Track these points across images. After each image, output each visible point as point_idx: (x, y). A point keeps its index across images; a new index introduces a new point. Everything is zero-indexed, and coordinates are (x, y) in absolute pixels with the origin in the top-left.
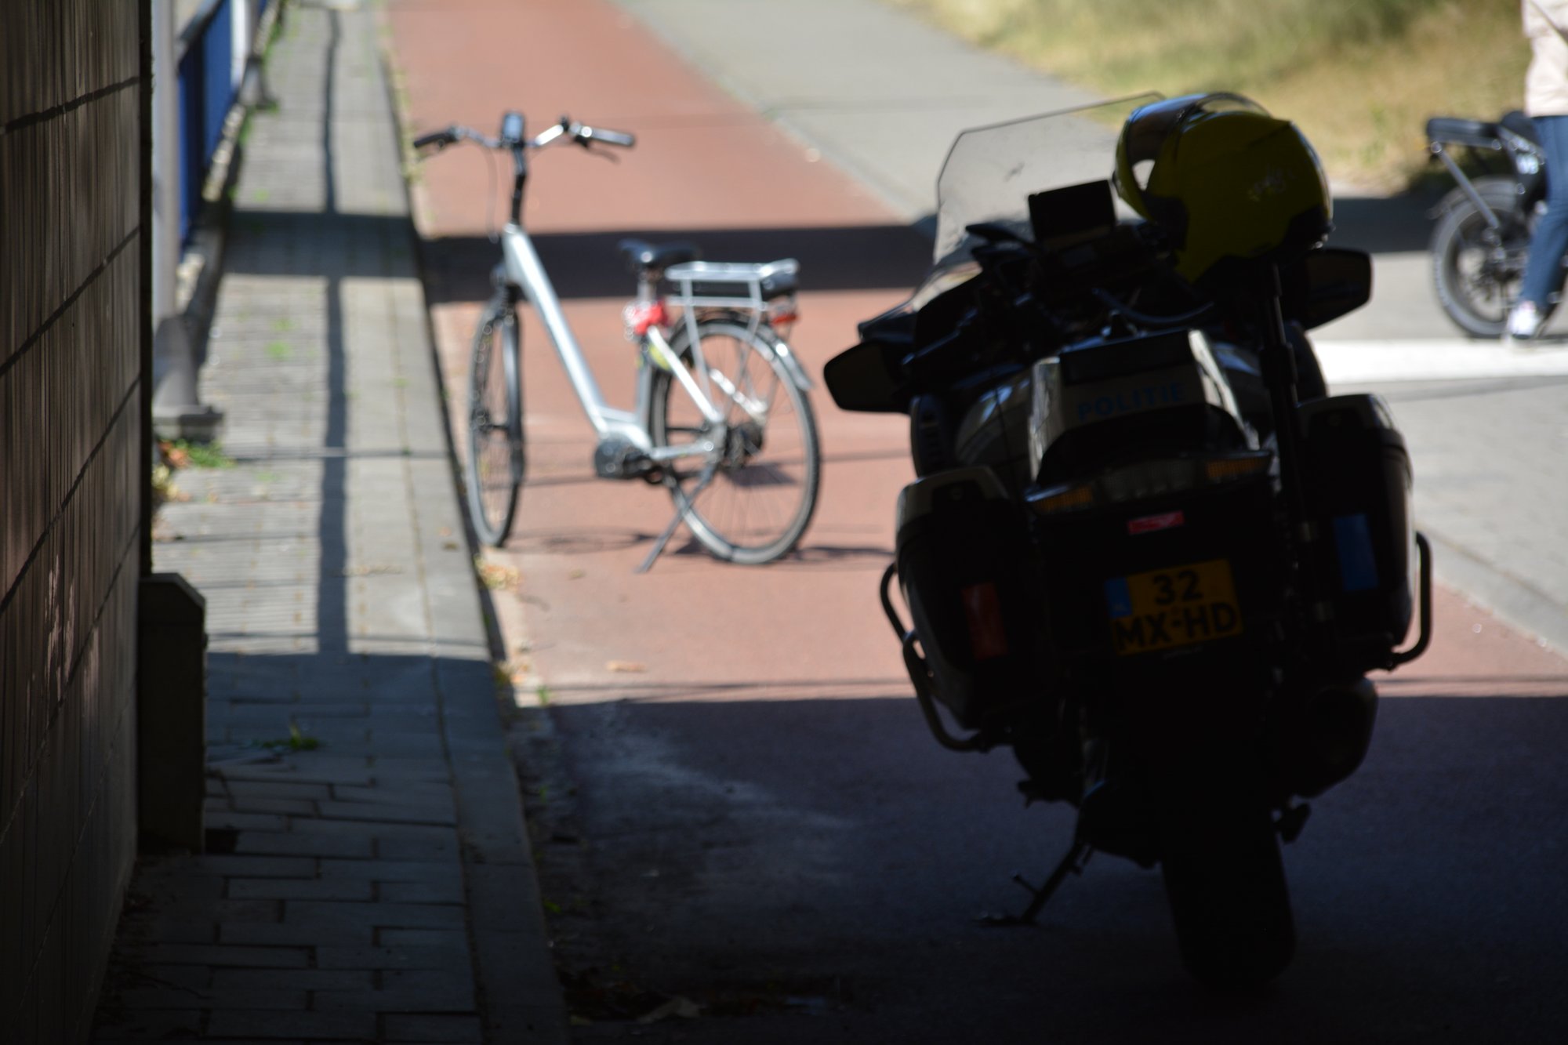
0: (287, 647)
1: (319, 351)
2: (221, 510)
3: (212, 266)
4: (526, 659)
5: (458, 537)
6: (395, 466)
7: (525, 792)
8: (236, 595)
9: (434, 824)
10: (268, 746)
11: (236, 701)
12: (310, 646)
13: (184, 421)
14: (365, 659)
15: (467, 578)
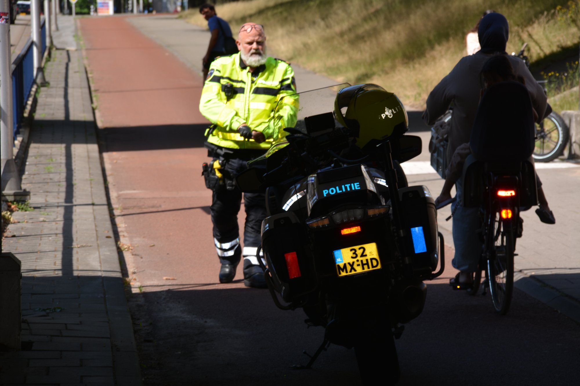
0: (52, 274)
1: (63, 169)
2: (29, 226)
3: (26, 140)
4: (134, 276)
5: (111, 234)
6: (90, 209)
7: (134, 324)
8: (33, 256)
9: (102, 338)
10: (44, 310)
11: (33, 294)
12: (60, 274)
13: (15, 195)
14: (78, 277)
15: (115, 248)
